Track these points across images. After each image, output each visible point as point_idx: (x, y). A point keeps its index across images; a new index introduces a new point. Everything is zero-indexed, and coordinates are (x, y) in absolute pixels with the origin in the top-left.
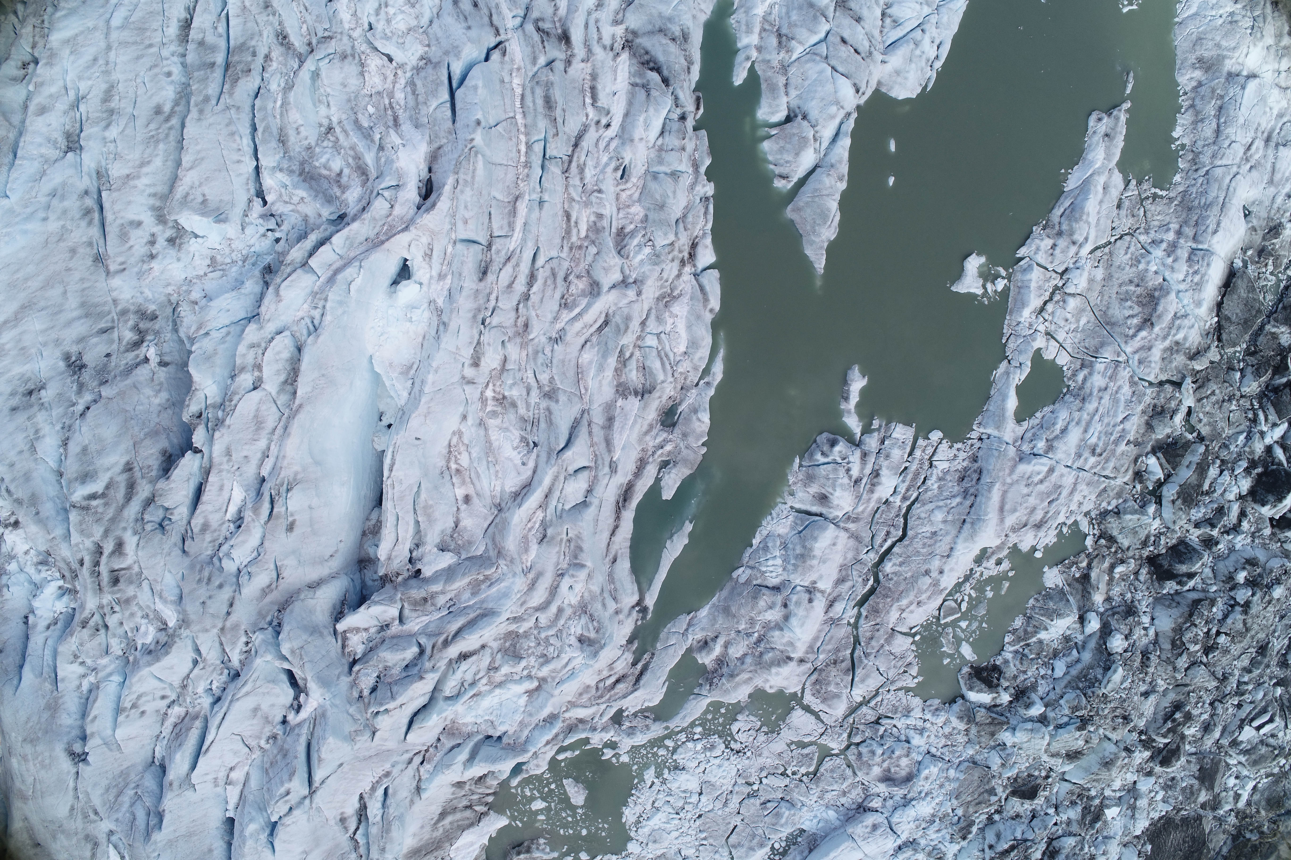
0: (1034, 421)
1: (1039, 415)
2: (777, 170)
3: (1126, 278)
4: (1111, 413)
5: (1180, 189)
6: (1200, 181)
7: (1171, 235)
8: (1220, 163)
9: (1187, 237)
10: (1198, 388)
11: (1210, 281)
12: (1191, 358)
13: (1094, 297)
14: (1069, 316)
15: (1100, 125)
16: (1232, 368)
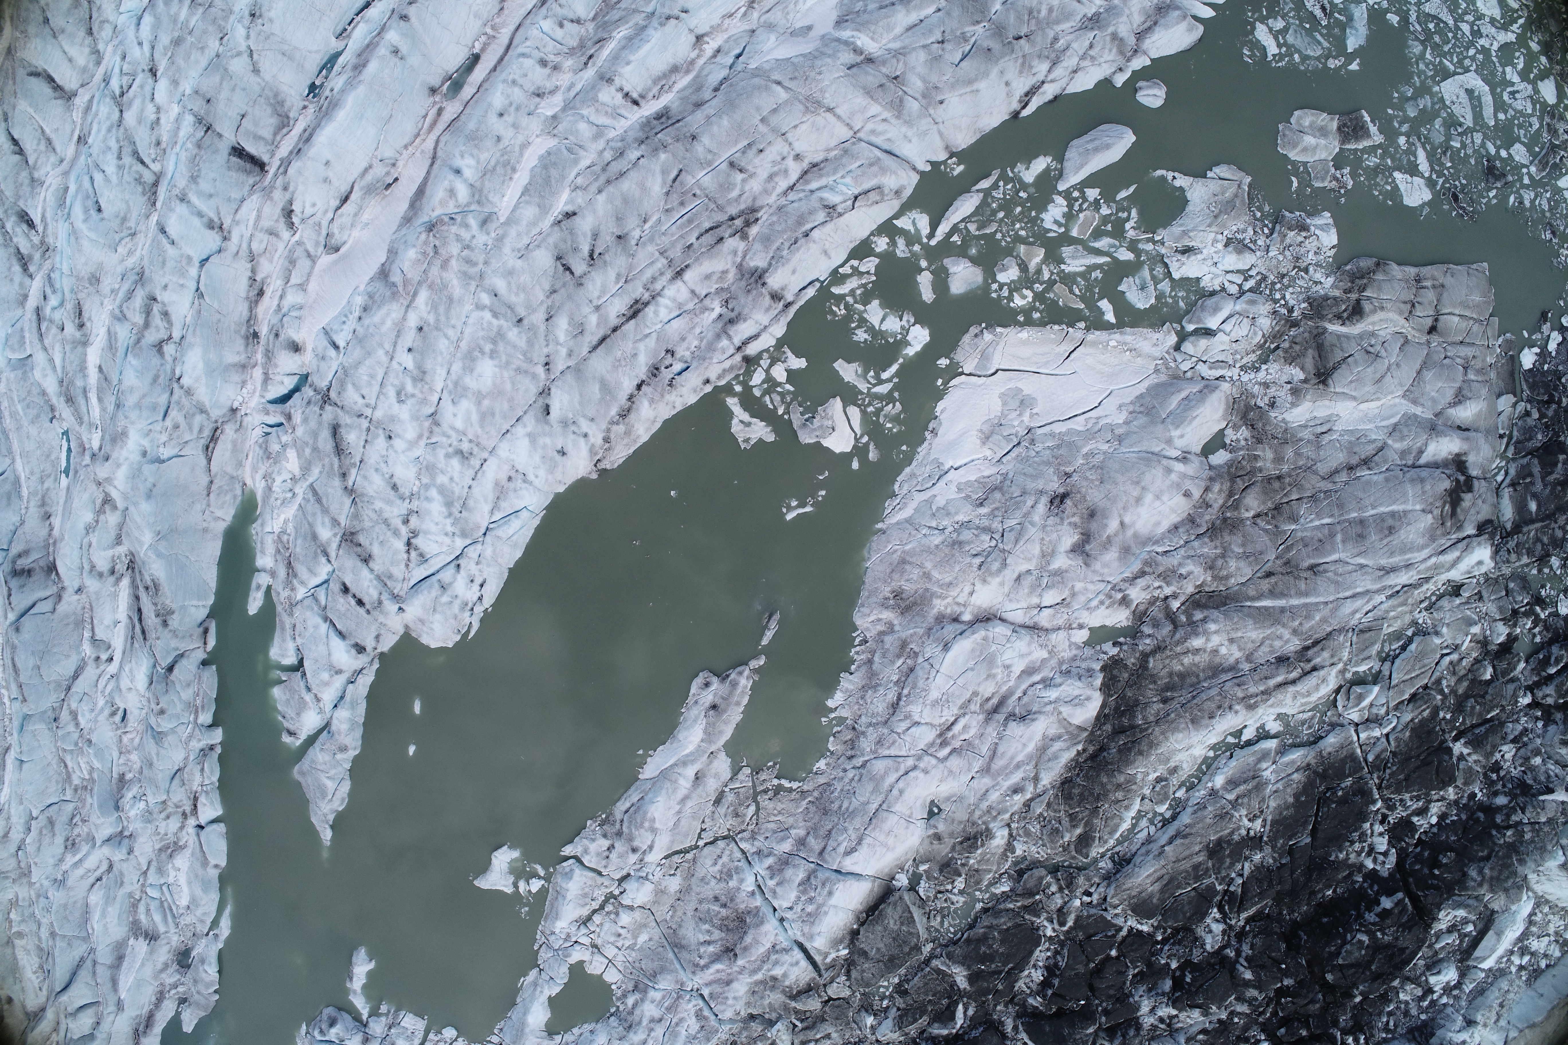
0: (570, 1038)
1: (576, 1031)
2: (286, 724)
3: (710, 894)
5: (822, 780)
6: (850, 774)
7: (787, 846)
8: (886, 752)
9: (811, 850)
10: (803, 1029)
11: (831, 912)
12: (793, 997)
13: (662, 912)
14: (622, 931)
15: (705, 693)
16: (867, 1007)
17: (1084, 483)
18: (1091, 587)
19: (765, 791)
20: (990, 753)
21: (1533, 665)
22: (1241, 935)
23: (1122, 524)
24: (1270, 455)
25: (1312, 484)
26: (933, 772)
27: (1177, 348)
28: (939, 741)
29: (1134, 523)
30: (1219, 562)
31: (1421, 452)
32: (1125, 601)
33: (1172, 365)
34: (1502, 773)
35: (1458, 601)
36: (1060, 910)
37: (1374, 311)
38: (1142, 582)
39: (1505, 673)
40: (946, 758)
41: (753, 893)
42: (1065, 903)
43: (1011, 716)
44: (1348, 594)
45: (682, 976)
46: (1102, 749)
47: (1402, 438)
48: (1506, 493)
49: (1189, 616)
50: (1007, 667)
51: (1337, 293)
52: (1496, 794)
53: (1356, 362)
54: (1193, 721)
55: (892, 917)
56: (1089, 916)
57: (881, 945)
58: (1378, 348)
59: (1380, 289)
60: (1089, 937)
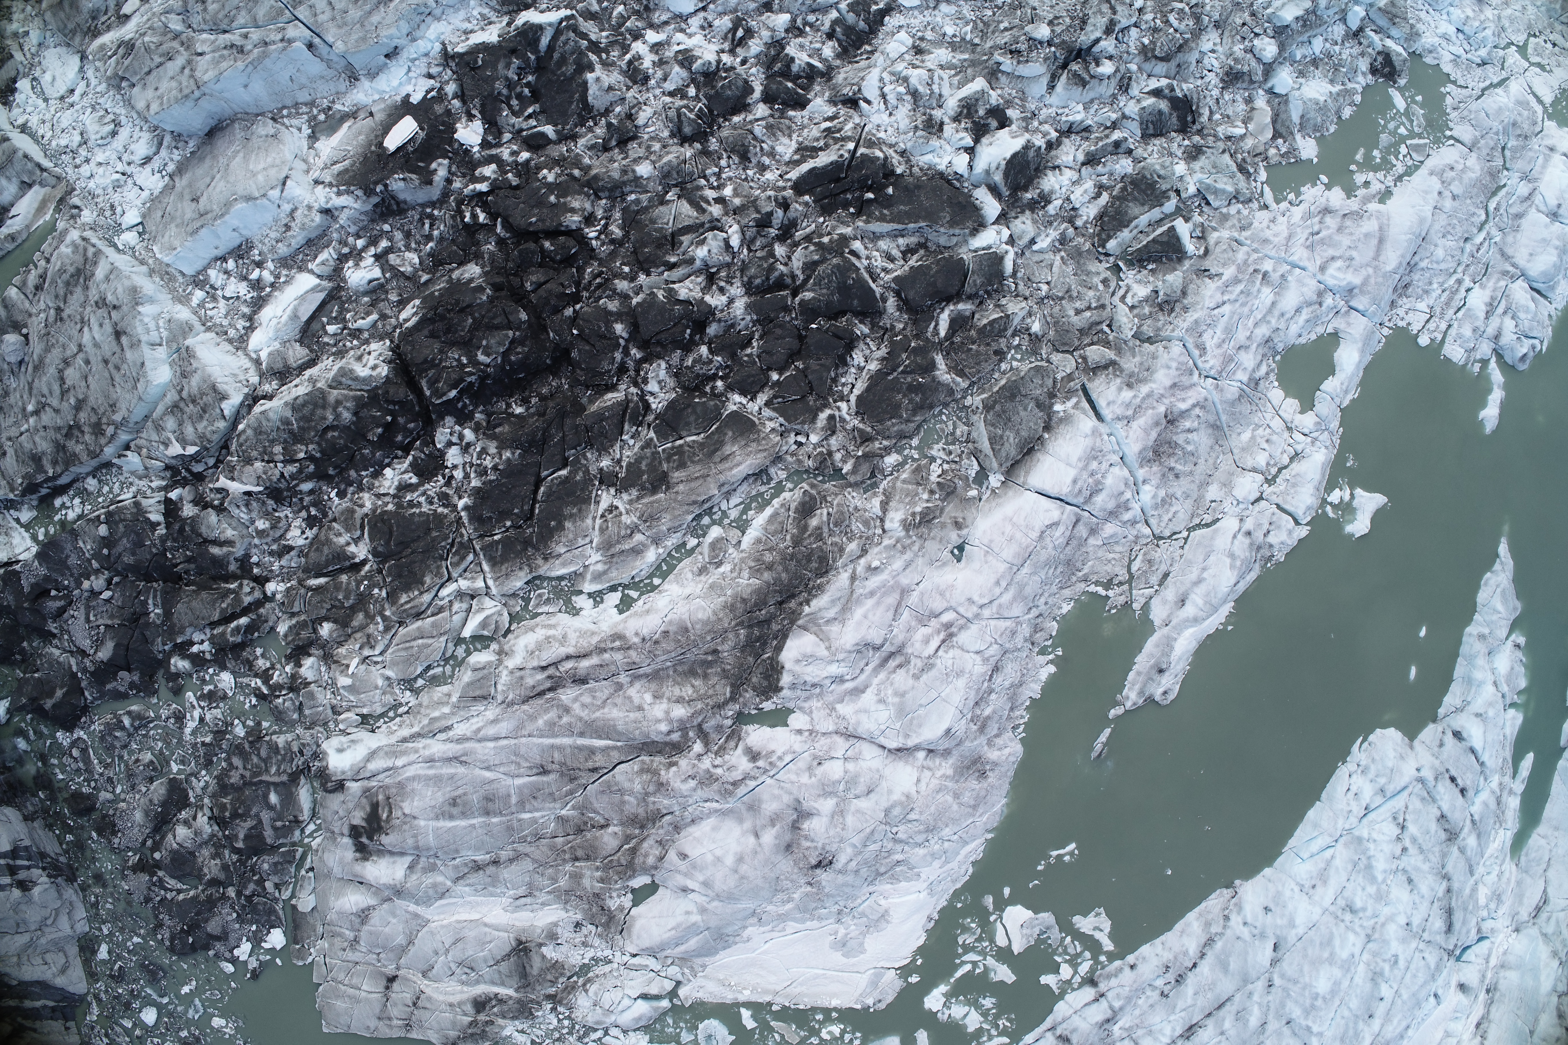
0: (1320, 330)
1: (1313, 337)
2: (1520, 655)
3: (1184, 482)
4: (1236, 317)
5: (1067, 593)
6: (1043, 600)
7: (1109, 529)
8: (1008, 623)
9: (1086, 524)
10: (1101, 323)
11: (1074, 459)
12: (1113, 363)
13: (1226, 463)
14: (1265, 446)
15: (1168, 686)
16: (1036, 340)
17: (794, 877)
18: (793, 777)
19: (1121, 584)
20: (900, 611)
21: (266, 627)
22: (622, 370)
23: (757, 836)
24: (586, 882)
25: (540, 851)
26: (963, 599)
27: (678, 983)
28: (954, 629)
29: (744, 833)
30: (651, 789)
31: (411, 867)
32: (754, 756)
33: (686, 971)
34: (304, 514)
35: (365, 711)
36: (833, 433)
37: (460, 1004)
38: (737, 775)
39: (302, 625)
40: (946, 610)
41: (1144, 482)
42: (826, 439)
43: (877, 648)
44: (504, 742)
45: (1216, 397)
46: (781, 603)
47: (435, 886)
48: (306, 815)
49: (685, 736)
50: (882, 701)
51: (500, 1021)
52: (311, 492)
53: (485, 961)
54: (687, 630)
55: (1011, 444)
56: (803, 423)
57: (1022, 413)
58: (458, 971)
59: (454, 1023)
60: (803, 397)
